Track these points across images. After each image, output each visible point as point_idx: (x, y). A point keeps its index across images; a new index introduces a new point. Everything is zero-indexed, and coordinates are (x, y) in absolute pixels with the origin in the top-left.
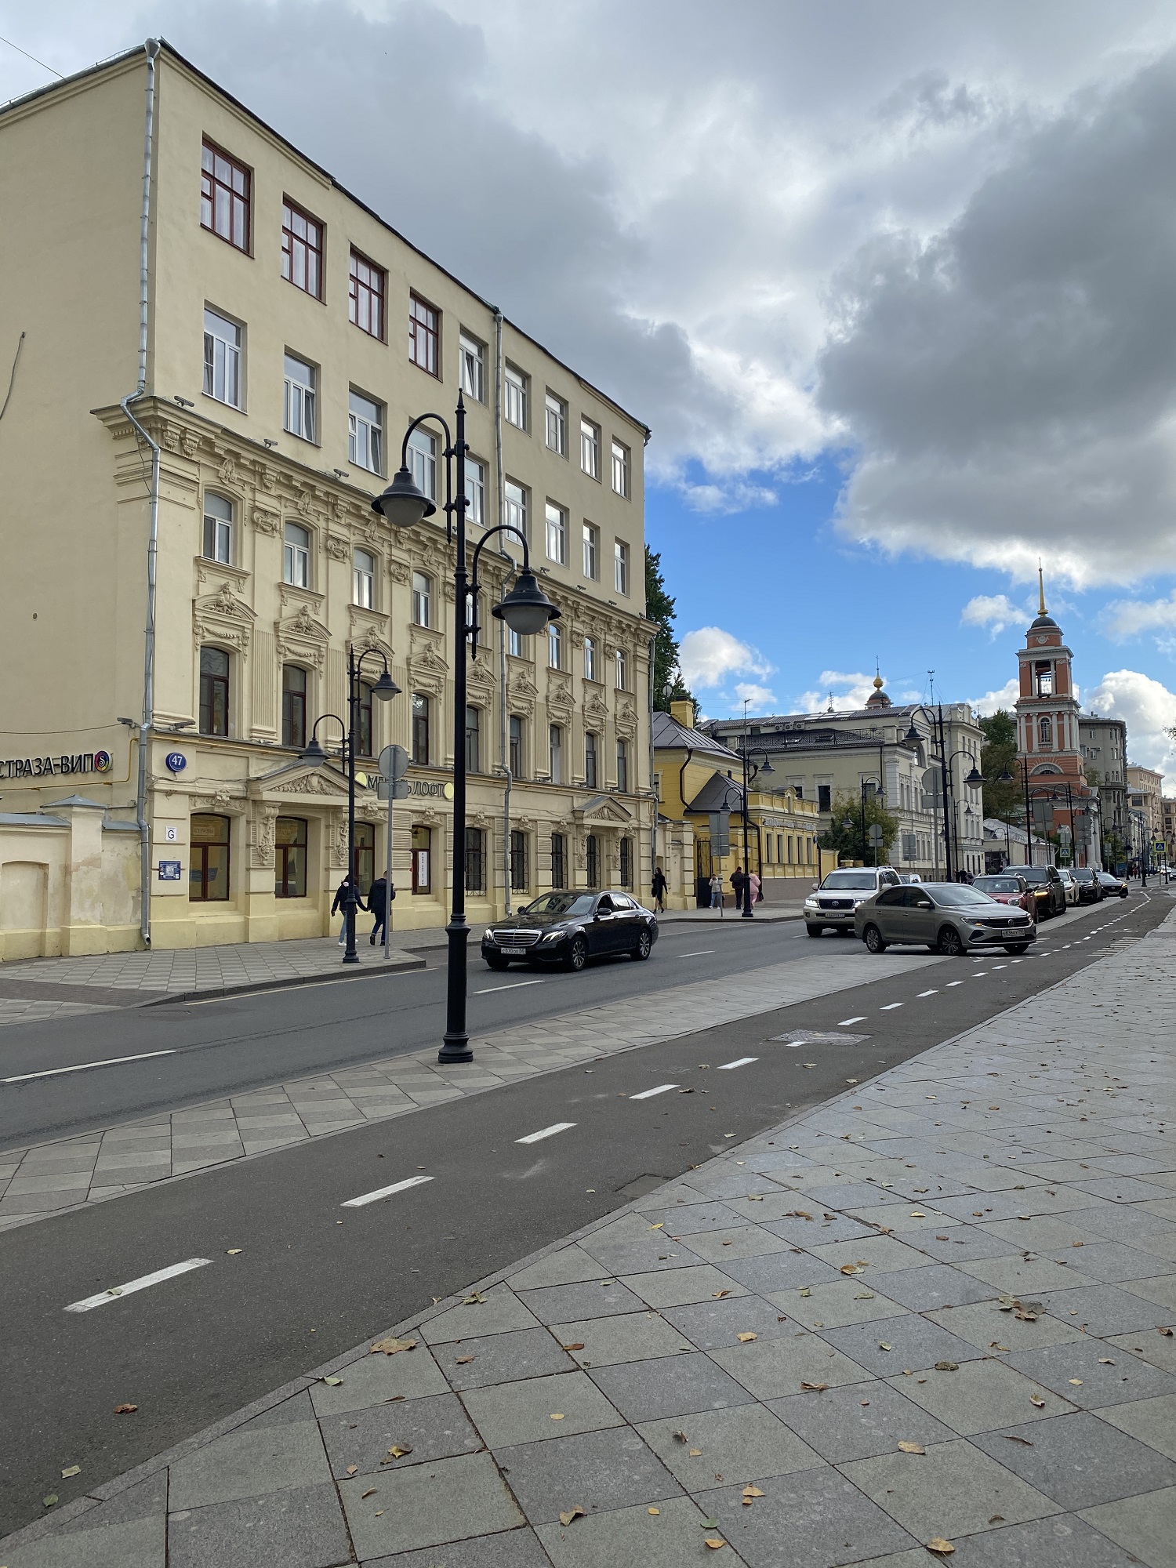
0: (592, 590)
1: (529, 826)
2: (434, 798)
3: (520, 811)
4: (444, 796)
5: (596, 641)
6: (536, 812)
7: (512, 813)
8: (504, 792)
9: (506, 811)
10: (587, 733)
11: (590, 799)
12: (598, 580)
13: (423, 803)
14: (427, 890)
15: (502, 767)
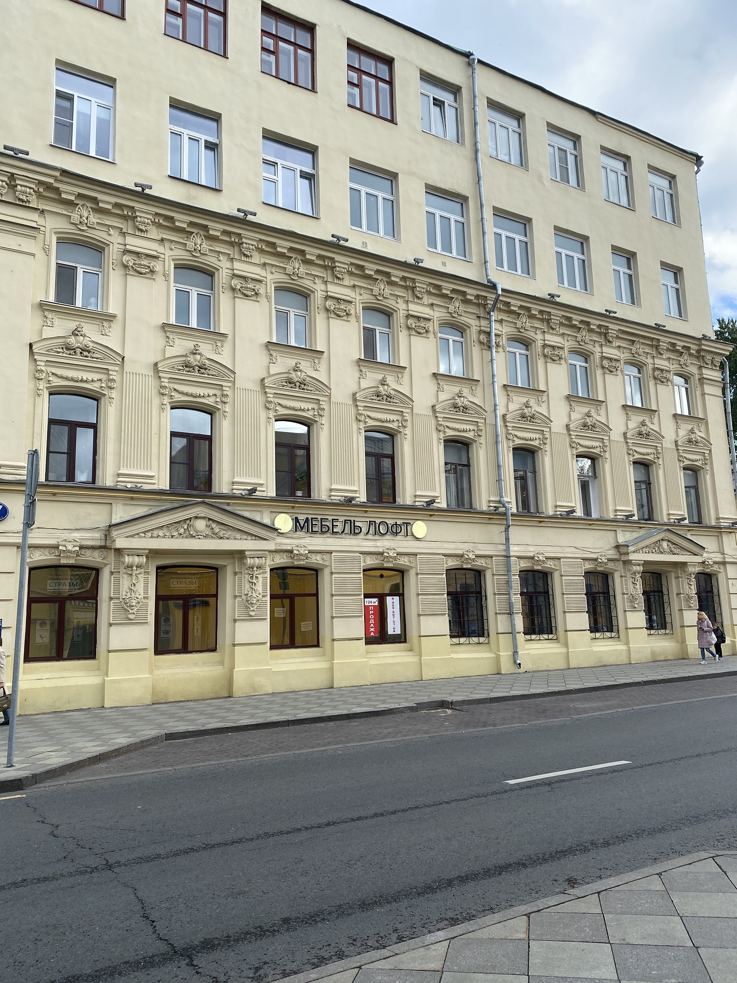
0: (625, 311)
1: (550, 564)
2: (398, 537)
3: (531, 549)
4: (413, 535)
5: (642, 367)
6: (559, 549)
7: (514, 550)
8: (503, 528)
9: (508, 549)
10: (634, 463)
11: (642, 532)
12: (640, 305)
13: (379, 544)
14: (401, 639)
15: (500, 502)
